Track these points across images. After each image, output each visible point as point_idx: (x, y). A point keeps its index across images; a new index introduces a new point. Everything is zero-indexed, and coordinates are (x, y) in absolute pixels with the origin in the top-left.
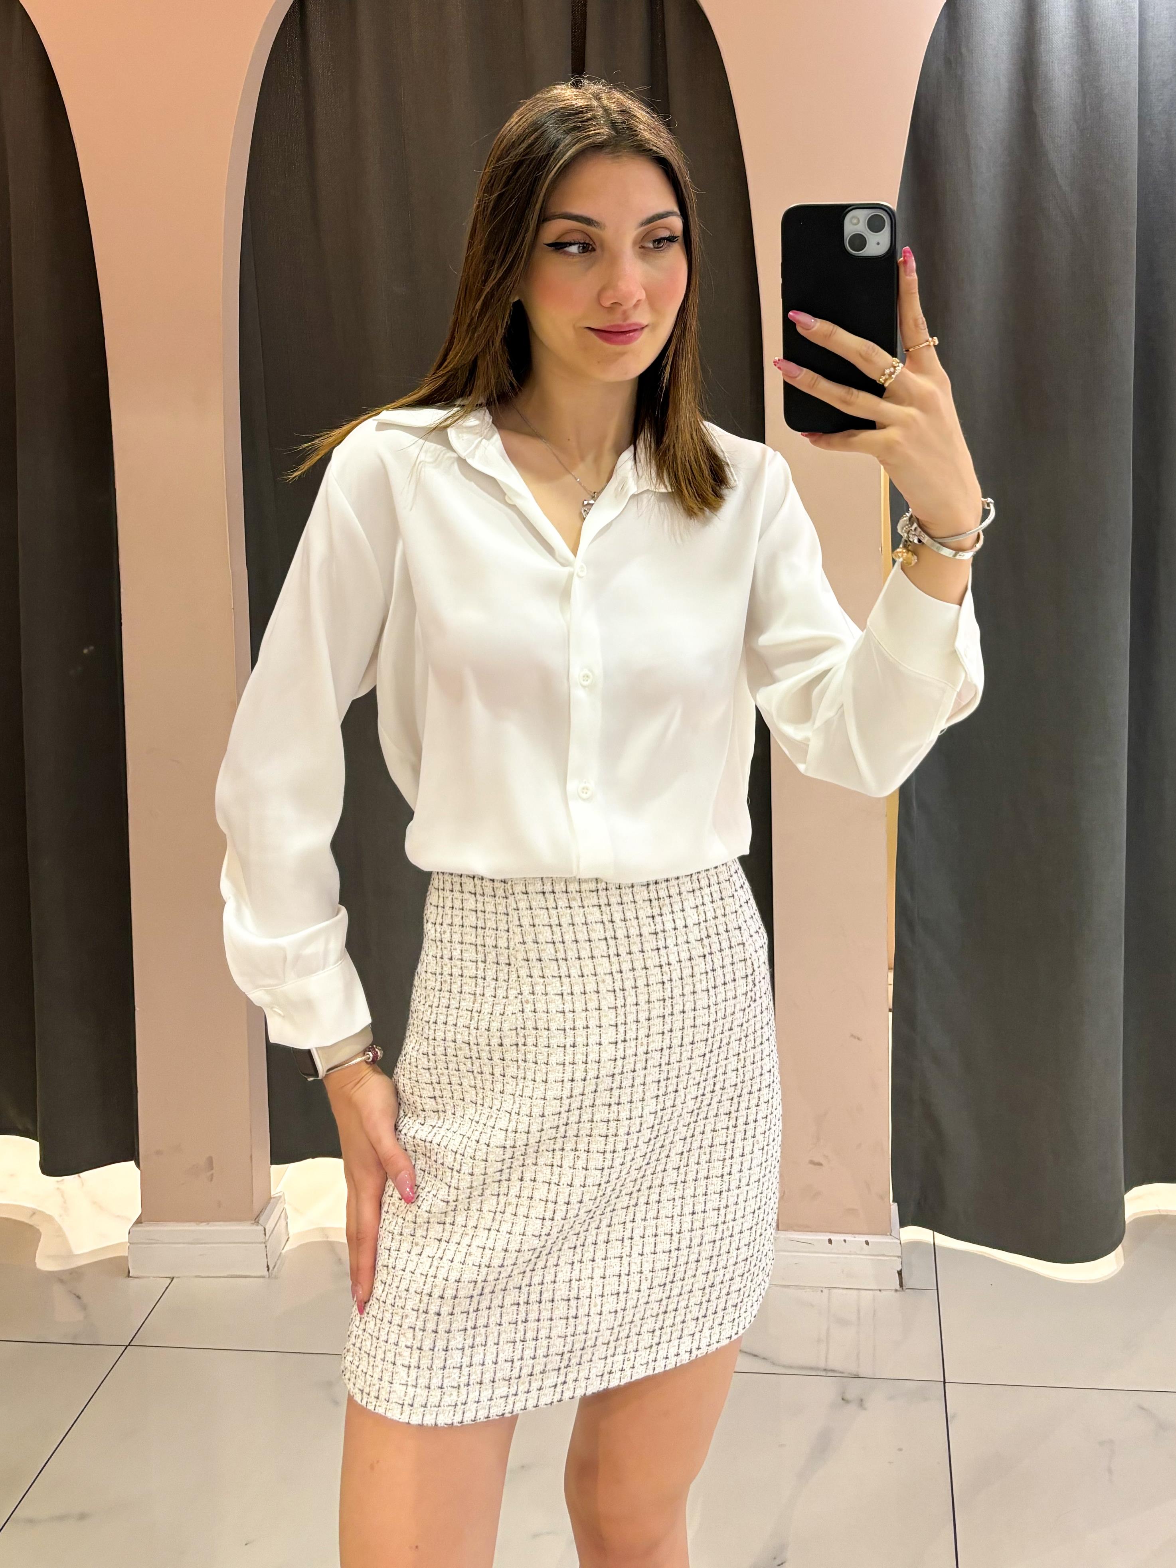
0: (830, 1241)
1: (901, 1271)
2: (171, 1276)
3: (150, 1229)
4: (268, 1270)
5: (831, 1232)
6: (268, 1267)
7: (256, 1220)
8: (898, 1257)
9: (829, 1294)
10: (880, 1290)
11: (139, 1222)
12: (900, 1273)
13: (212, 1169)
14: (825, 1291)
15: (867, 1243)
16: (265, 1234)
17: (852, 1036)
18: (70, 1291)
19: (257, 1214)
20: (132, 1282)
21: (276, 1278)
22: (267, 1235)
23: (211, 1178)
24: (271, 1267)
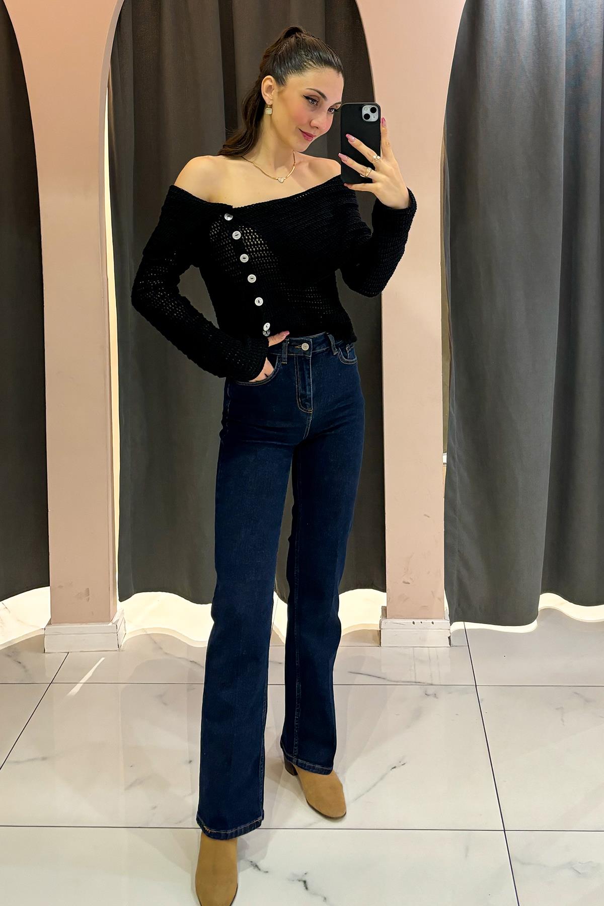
0: (414, 623)
2: (68, 651)
3: (56, 627)
4: (118, 647)
5: (414, 619)
6: (118, 645)
7: (112, 622)
8: (448, 629)
9: (413, 650)
10: (439, 647)
11: (49, 624)
12: (449, 638)
13: (89, 595)
14: (412, 648)
15: (433, 623)
17: (425, 515)
18: (14, 660)
19: (112, 618)
20: (46, 655)
21: (122, 651)
22: (118, 628)
23: (89, 599)
24: (120, 646)
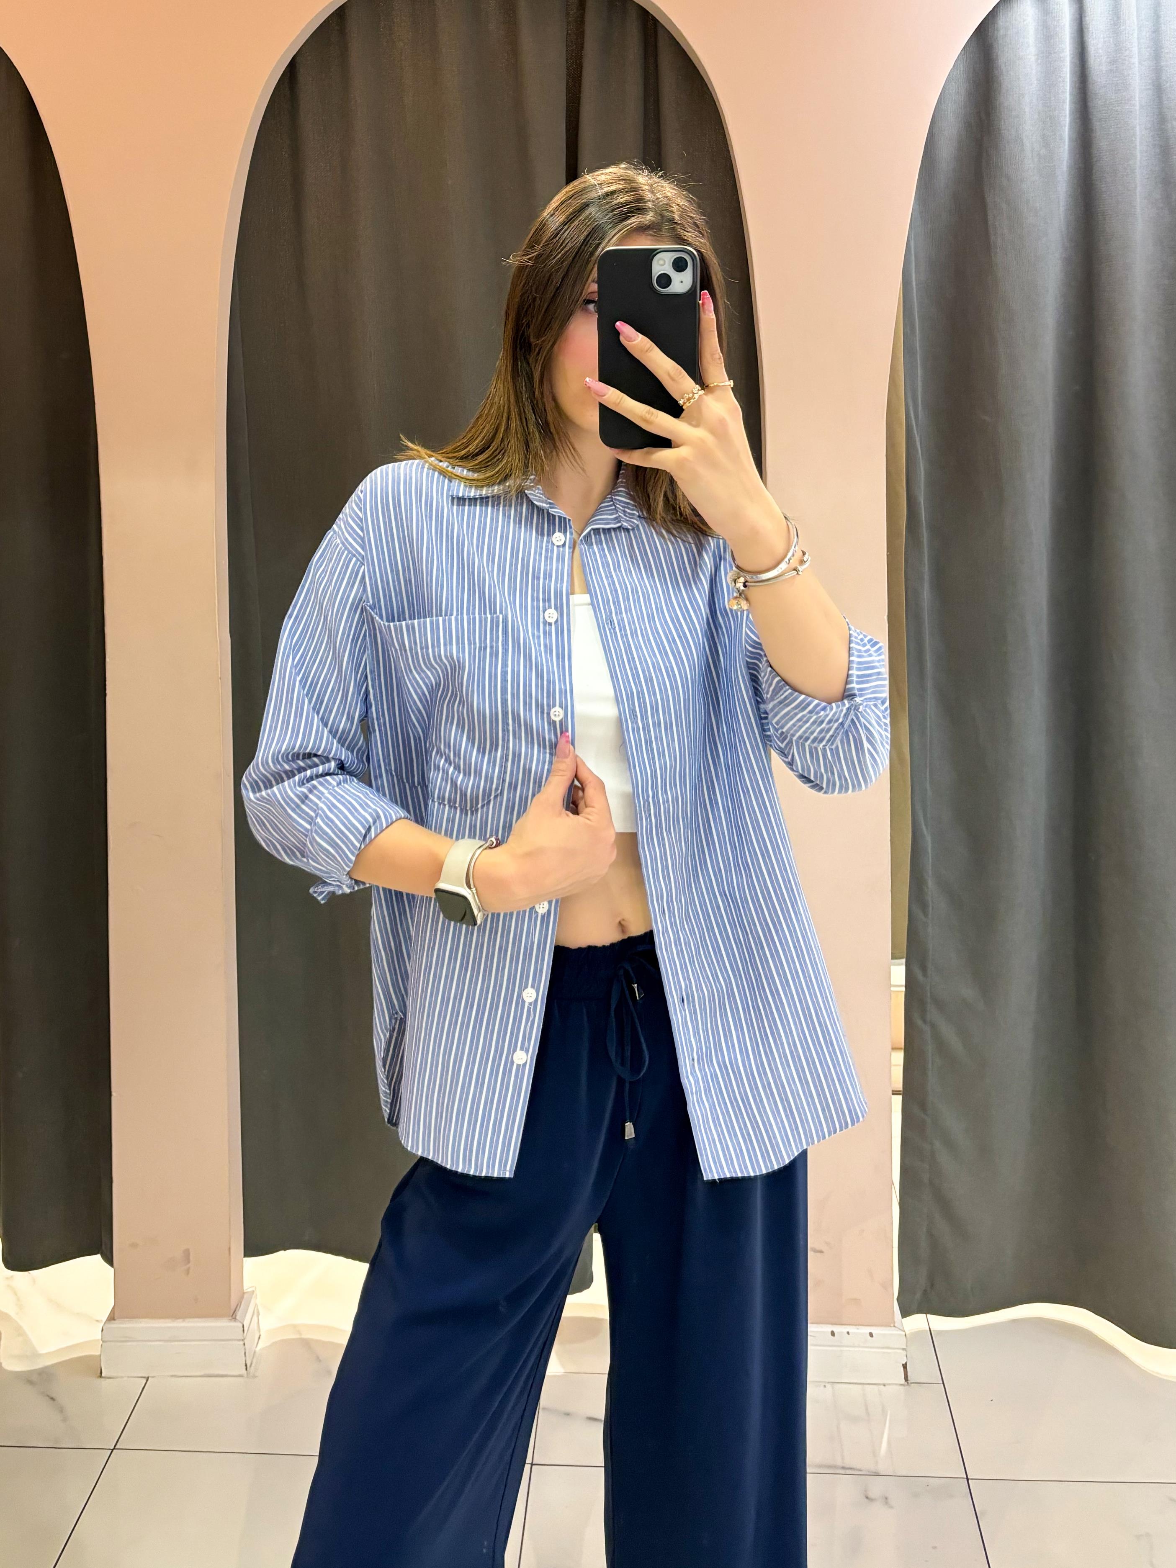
0: (833, 1334)
1: (906, 1363)
2: (146, 1376)
3: (123, 1326)
4: (246, 1369)
5: (832, 1324)
6: (246, 1365)
7: (233, 1316)
8: (904, 1349)
9: (833, 1388)
10: (884, 1385)
11: (111, 1318)
12: (905, 1366)
13: (189, 1262)
14: (827, 1385)
15: (871, 1335)
16: (244, 1330)
18: (42, 1393)
19: (234, 1310)
20: (106, 1383)
21: (255, 1377)
22: (246, 1331)
23: (188, 1272)
24: (248, 1366)
